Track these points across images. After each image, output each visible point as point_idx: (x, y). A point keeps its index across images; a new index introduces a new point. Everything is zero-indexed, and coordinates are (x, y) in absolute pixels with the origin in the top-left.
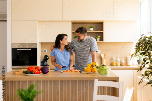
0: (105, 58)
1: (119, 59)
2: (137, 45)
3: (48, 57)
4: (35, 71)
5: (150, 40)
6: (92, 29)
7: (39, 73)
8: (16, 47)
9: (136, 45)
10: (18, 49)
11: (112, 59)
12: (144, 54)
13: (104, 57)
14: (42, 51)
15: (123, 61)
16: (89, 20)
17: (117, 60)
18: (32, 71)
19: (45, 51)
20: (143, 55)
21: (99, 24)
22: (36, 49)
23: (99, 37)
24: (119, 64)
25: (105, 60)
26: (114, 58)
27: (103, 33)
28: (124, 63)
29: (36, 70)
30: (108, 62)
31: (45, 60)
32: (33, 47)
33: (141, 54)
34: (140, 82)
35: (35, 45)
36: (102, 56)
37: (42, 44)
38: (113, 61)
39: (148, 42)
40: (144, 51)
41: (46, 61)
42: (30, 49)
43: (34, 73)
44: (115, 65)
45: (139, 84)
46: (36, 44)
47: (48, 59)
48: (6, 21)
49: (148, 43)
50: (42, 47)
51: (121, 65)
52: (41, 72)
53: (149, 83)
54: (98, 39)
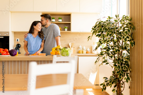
1: (84, 48)
2: (94, 28)
3: (20, 45)
4: (3, 53)
6: (60, 20)
7: (7, 55)
9: (92, 28)
11: (79, 48)
12: (99, 35)
13: (72, 46)
14: (15, 40)
15: (89, 50)
16: (57, 11)
17: (83, 49)
19: (18, 40)
20: (99, 37)
22: (8, 37)
23: (66, 27)
24: (85, 52)
26: (81, 47)
27: (70, 24)
28: (89, 51)
29: (4, 51)
30: (75, 50)
31: (17, 48)
32: (5, 35)
33: (97, 36)
35: (7, 34)
36: (70, 45)
37: (15, 33)
38: (79, 49)
39: (103, 24)
40: (100, 34)
41: (19, 49)
42: (3, 37)
43: (2, 55)
44: (81, 52)
45: (95, 62)
46: (8, 32)
47: (20, 47)
49: (103, 26)
50: (15, 37)
52: (9, 54)
53: (104, 62)
54: (66, 29)
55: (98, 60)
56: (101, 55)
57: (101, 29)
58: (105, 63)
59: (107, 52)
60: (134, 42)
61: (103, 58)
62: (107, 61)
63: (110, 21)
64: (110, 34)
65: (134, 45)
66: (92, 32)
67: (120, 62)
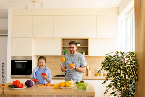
0: (90, 69)
5: (111, 59)
6: (79, 45)
8: (15, 59)
10: (16, 61)
12: (107, 69)
14: (37, 63)
15: (106, 72)
18: (17, 85)
20: (107, 70)
21: (86, 40)
23: (84, 51)
24: (102, 75)
25: (90, 71)
26: (98, 69)
30: (93, 73)
32: (28, 59)
33: (105, 70)
34: (106, 92)
35: (30, 58)
36: (88, 68)
40: (108, 68)
42: (26, 61)
44: (99, 75)
45: (104, 94)
46: (31, 57)
48: (7, 36)
51: (104, 76)
53: (112, 93)
54: (84, 53)
55: (107, 91)
56: (109, 87)
57: (109, 64)
58: (113, 95)
59: (114, 84)
60: (138, 78)
61: (112, 89)
62: (115, 93)
63: (117, 56)
64: (115, 70)
65: (138, 81)
66: (102, 66)
67: (126, 95)
